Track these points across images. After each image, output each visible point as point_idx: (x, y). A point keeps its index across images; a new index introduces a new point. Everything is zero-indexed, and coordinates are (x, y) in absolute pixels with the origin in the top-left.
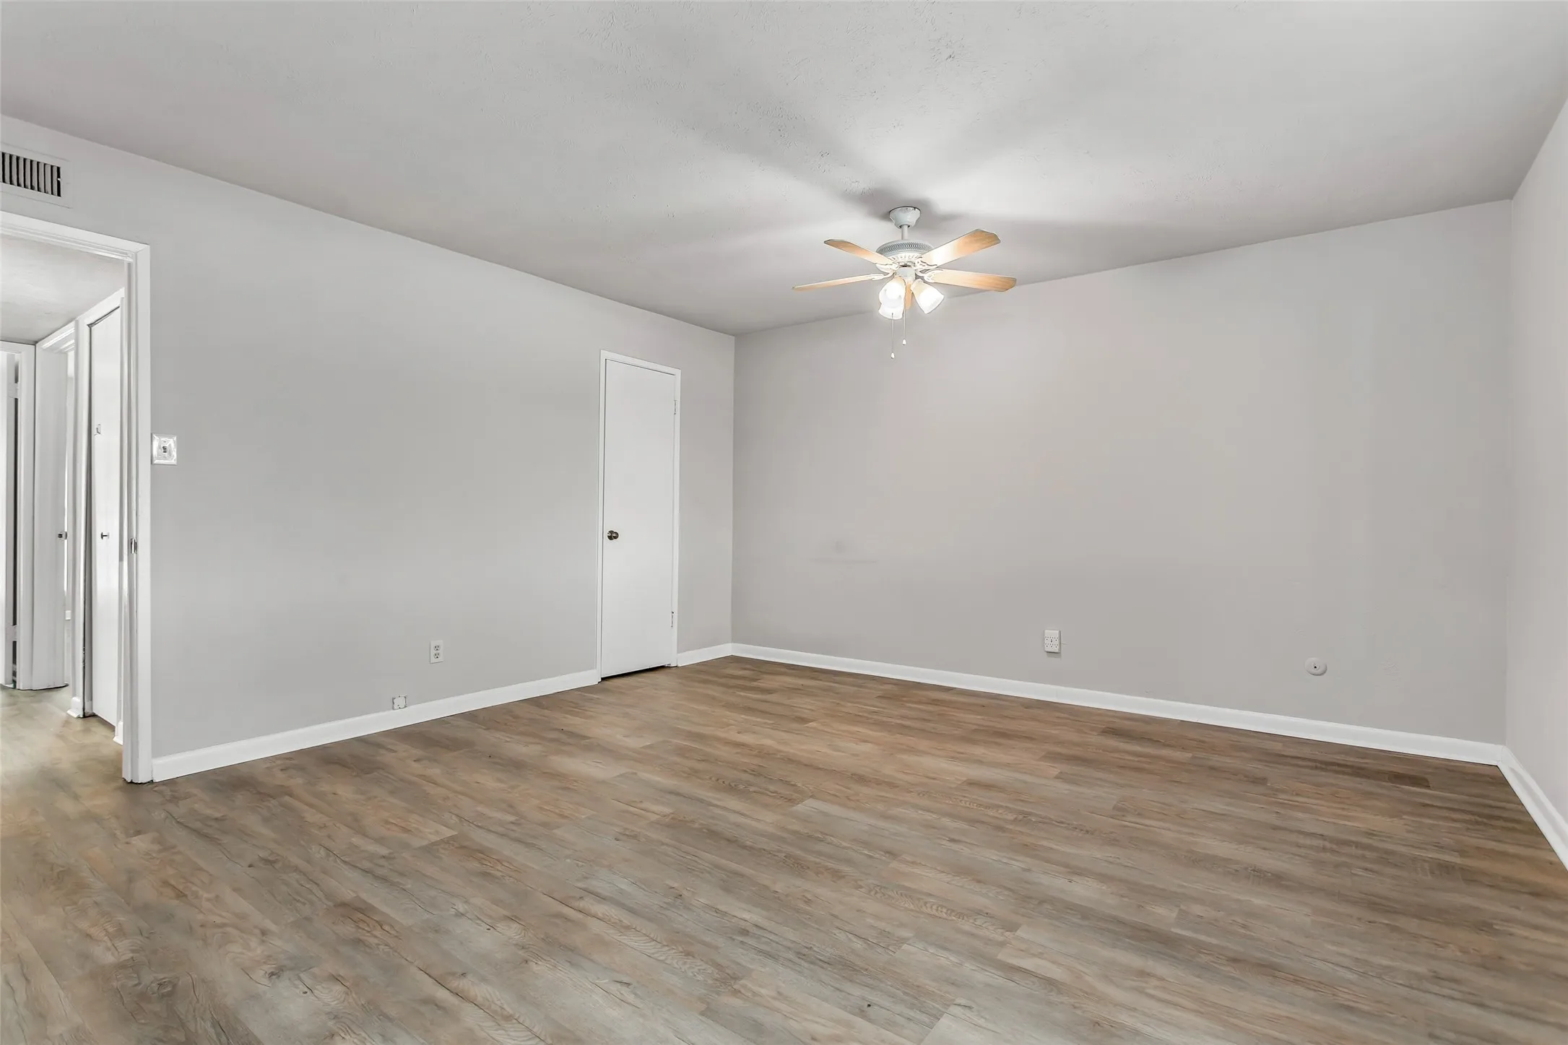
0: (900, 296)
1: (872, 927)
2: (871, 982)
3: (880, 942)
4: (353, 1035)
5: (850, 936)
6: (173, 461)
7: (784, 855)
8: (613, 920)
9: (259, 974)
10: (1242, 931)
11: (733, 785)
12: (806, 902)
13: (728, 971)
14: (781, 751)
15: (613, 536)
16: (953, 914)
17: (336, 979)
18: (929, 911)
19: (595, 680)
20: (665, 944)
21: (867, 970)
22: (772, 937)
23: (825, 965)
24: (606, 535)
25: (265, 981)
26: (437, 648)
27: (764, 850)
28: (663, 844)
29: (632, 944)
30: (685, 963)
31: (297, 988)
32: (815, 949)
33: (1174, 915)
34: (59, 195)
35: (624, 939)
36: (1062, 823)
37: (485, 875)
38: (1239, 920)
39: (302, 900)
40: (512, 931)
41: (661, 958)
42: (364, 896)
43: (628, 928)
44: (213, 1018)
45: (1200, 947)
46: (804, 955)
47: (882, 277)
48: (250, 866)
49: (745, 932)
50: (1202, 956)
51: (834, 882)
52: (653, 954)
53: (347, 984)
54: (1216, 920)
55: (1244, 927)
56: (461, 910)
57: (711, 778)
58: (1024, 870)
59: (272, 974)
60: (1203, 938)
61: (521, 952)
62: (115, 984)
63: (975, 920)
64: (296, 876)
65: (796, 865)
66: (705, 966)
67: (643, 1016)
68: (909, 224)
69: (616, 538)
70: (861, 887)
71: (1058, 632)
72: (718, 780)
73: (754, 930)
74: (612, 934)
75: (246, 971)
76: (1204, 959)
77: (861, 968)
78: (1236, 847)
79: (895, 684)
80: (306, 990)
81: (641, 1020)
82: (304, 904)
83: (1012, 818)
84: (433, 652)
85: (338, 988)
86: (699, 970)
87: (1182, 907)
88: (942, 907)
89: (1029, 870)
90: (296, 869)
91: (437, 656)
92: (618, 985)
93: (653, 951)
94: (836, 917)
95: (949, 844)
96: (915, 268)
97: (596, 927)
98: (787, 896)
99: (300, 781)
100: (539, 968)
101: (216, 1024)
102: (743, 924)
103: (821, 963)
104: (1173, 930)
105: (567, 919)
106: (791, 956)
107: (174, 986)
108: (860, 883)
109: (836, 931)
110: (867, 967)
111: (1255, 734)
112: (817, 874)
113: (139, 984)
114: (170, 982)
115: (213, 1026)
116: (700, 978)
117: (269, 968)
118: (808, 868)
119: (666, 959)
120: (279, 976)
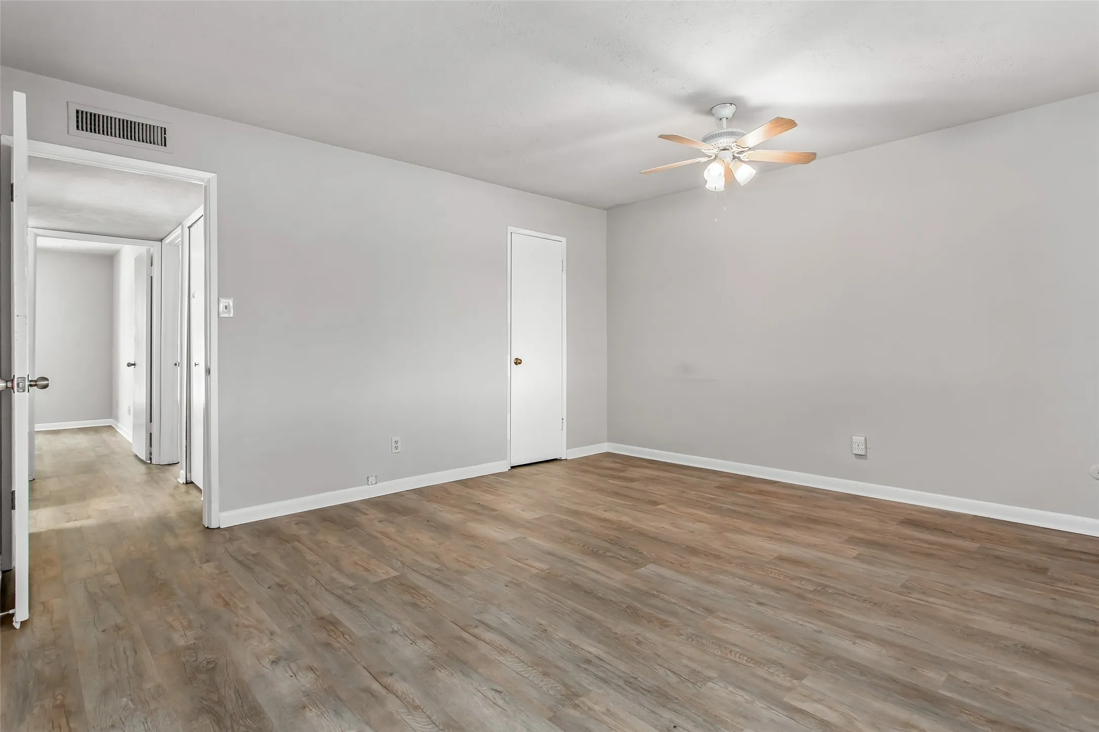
0: (720, 174)
1: (686, 666)
2: (678, 708)
3: (689, 679)
4: (317, 708)
5: (669, 673)
6: (231, 315)
7: (626, 605)
8: (496, 645)
9: (266, 662)
10: (1004, 697)
11: (595, 550)
12: (637, 643)
13: (573, 690)
14: (636, 527)
15: (518, 362)
16: (752, 661)
17: (311, 669)
18: (732, 658)
19: (506, 468)
20: (530, 665)
21: (677, 699)
22: (608, 667)
23: (645, 692)
24: (513, 361)
25: (269, 666)
26: (396, 442)
27: (612, 601)
28: (538, 591)
29: (509, 664)
30: (542, 681)
31: (287, 673)
32: (640, 679)
33: (943, 679)
34: (165, 145)
35: (501, 659)
36: (854, 595)
37: (414, 605)
38: (1002, 688)
39: (298, 614)
40: (426, 646)
41: (525, 676)
42: (335, 613)
43: (505, 651)
44: (235, 687)
45: (962, 708)
46: (631, 683)
47: (706, 159)
48: (269, 588)
49: (589, 662)
50: (963, 715)
51: (661, 629)
52: (521, 671)
53: (317, 673)
54: (980, 686)
55: (1007, 694)
56: (396, 629)
57: (579, 545)
58: (815, 631)
59: (273, 662)
60: (966, 700)
61: (431, 662)
62: (183, 659)
63: (769, 668)
64: (295, 596)
65: (634, 614)
66: (557, 684)
67: (507, 716)
68: (727, 117)
69: (520, 363)
70: (682, 635)
71: (863, 438)
72: (584, 546)
73: (597, 661)
74: (494, 655)
75: (258, 658)
76: (964, 718)
77: (674, 697)
78: (1008, 626)
79: (730, 477)
80: (292, 674)
81: (506, 719)
82: (298, 616)
83: (812, 589)
84: (394, 445)
85: (311, 675)
86: (552, 687)
87: (952, 673)
88: (744, 655)
89: (820, 632)
90: (296, 592)
91: (396, 448)
92: (493, 692)
93: (522, 669)
94: (659, 656)
95: (756, 606)
96: (733, 151)
97: (484, 648)
98: (624, 637)
99: (305, 532)
100: (442, 674)
101: (237, 692)
102: (589, 656)
103: (643, 691)
104: (939, 691)
105: (465, 641)
106: (621, 683)
107: (216, 664)
108: (681, 631)
109: (657, 667)
110: (677, 696)
111: (1042, 530)
112: (649, 622)
113: (196, 661)
114: (214, 661)
115: (235, 693)
116: (552, 692)
117: (272, 657)
118: (643, 617)
119: (529, 676)
120: (277, 664)
